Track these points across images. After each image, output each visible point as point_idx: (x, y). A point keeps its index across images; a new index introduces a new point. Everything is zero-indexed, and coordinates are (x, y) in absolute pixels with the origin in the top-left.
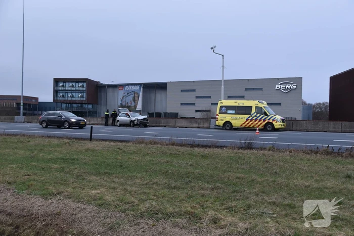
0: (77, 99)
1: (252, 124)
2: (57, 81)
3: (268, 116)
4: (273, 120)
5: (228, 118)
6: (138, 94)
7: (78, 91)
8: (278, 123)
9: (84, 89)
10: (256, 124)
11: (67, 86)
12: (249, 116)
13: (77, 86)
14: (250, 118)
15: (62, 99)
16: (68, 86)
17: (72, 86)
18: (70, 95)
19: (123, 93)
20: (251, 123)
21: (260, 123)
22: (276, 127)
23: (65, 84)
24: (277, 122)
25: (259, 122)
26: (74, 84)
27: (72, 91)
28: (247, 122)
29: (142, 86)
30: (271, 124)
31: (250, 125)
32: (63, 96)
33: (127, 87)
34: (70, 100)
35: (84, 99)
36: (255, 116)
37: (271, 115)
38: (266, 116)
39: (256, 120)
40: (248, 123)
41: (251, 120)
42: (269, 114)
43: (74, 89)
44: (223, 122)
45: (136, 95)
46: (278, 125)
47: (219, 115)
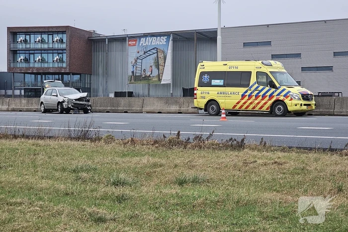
0: (51, 65)
1: (251, 103)
2: (13, 33)
3: (277, 88)
4: (286, 96)
5: (213, 93)
6: (163, 52)
7: (52, 51)
8: (295, 102)
9: (64, 46)
10: (258, 103)
11: (32, 41)
12: (246, 89)
13: (51, 41)
14: (247, 94)
15: (24, 65)
16: (35, 41)
17: (42, 41)
18: (38, 57)
19: (136, 51)
20: (250, 101)
21: (263, 102)
22: (290, 109)
23: (28, 37)
24: (291, 99)
25: (262, 99)
26: (45, 37)
27: (41, 51)
28: (243, 101)
29: (171, 38)
30: (282, 102)
31: (248, 107)
32: (27, 60)
33: (143, 39)
34: (37, 68)
35: (64, 65)
36: (256, 89)
37: (282, 88)
38: (273, 90)
39: (257, 97)
40: (245, 103)
41: (250, 96)
42: (278, 85)
43: (46, 46)
44: (205, 101)
45: (161, 55)
46: (293, 105)
47: (198, 88)
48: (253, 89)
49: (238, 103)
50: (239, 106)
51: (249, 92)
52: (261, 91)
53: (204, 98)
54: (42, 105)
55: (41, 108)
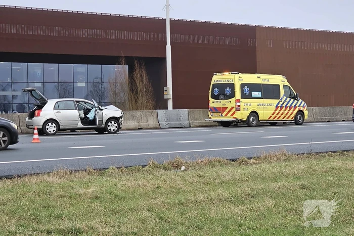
1: (282, 114)
3: (298, 100)
5: (254, 105)
10: (287, 113)
12: (278, 101)
14: (280, 105)
20: (281, 112)
21: (290, 112)
25: (290, 110)
30: (302, 112)
31: (279, 117)
36: (285, 101)
38: (296, 101)
39: (286, 107)
40: (278, 113)
41: (281, 107)
44: (248, 113)
47: (241, 100)
48: (283, 100)
49: (273, 114)
50: (274, 116)
51: (281, 103)
52: (288, 102)
53: (246, 109)
54: (50, 124)
55: (48, 129)
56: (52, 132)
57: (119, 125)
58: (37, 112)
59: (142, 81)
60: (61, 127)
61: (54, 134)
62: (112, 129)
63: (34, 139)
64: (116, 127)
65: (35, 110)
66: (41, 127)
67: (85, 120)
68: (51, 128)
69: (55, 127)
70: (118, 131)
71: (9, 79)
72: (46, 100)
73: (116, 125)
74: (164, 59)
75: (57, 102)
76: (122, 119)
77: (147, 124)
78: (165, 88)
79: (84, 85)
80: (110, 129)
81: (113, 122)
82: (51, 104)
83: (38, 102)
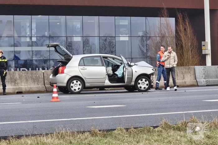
54: (75, 82)
55: (72, 87)
56: (77, 90)
57: (150, 82)
58: (60, 68)
59: (186, 35)
60: (87, 85)
61: (78, 93)
62: (143, 86)
63: (53, 98)
64: (147, 85)
65: (59, 67)
66: (65, 85)
67: (112, 78)
68: (76, 86)
69: (80, 85)
70: (149, 88)
71: (46, 33)
72: (70, 56)
73: (147, 82)
74: (202, 11)
75: (82, 58)
76: (154, 76)
77: (183, 81)
78: (203, 43)
79: (127, 39)
80: (141, 87)
81: (144, 80)
82: (76, 59)
83: (63, 58)
